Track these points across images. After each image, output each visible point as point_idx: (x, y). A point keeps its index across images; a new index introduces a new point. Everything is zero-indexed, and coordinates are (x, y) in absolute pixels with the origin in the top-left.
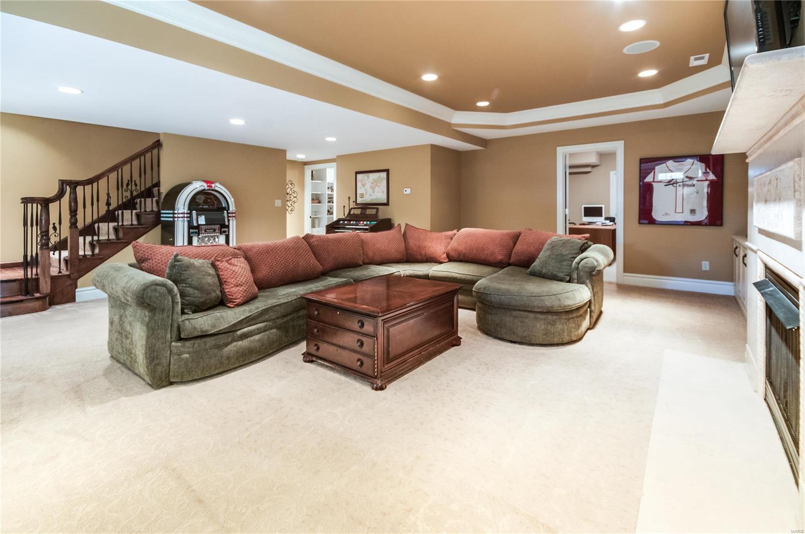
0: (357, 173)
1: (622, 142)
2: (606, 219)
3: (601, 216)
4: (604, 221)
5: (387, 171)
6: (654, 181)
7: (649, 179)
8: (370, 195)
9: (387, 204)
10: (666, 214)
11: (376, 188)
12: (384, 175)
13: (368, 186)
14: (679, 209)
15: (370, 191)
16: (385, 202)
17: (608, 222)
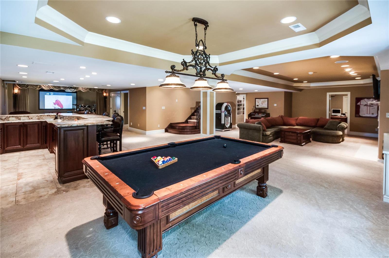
0: (256, 99)
1: (350, 92)
2: (342, 114)
3: (340, 113)
4: (341, 115)
5: (268, 98)
6: (360, 104)
7: (359, 104)
8: (261, 106)
9: (267, 109)
10: (364, 114)
11: (263, 103)
12: (267, 100)
13: (260, 103)
14: (368, 113)
15: (261, 104)
16: (267, 108)
17: (342, 115)
